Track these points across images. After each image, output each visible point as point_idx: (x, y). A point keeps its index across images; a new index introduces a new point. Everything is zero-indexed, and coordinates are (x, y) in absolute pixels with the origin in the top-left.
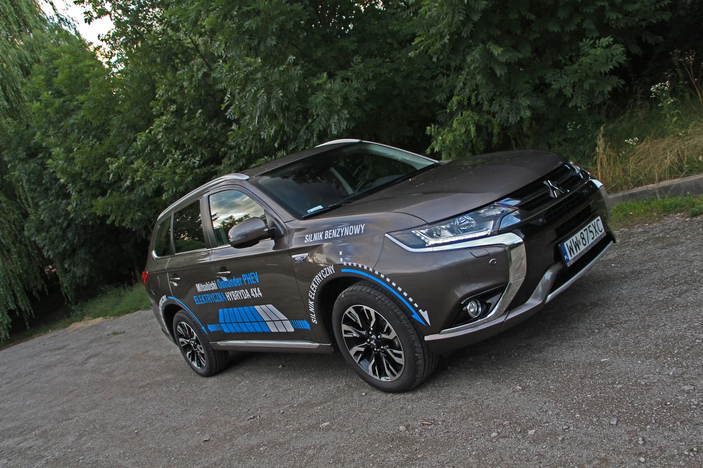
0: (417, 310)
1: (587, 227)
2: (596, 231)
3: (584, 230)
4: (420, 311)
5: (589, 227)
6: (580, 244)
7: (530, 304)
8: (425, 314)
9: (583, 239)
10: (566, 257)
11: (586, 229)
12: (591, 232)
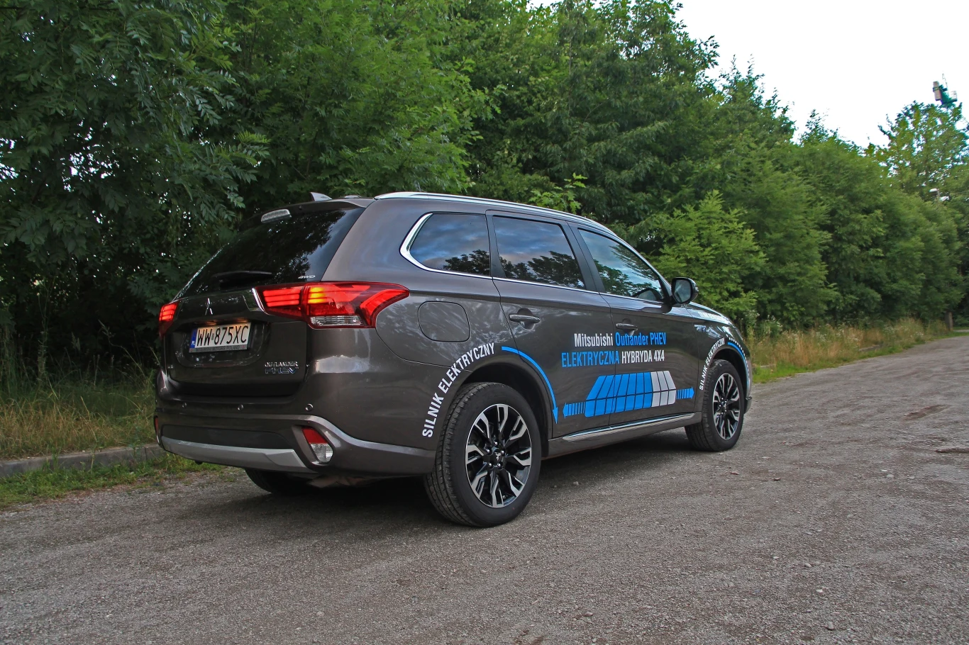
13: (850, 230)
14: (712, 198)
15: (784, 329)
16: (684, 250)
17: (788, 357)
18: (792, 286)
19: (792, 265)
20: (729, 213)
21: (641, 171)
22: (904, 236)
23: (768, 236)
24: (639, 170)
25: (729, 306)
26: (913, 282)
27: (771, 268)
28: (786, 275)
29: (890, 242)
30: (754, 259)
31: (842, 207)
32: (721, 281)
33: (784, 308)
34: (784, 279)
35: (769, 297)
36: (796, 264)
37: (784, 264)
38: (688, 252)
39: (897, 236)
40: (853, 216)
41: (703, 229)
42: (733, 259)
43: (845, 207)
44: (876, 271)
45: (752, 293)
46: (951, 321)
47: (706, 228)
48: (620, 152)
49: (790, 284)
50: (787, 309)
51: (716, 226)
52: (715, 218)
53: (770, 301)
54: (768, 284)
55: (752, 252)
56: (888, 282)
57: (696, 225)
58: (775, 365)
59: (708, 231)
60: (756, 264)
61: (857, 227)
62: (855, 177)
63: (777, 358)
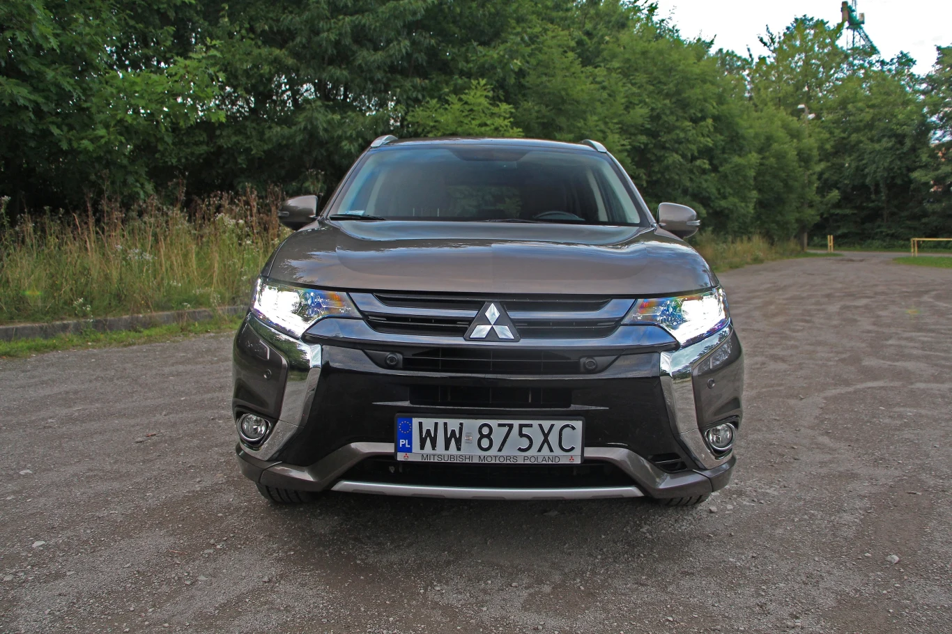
2: (546, 441)
5: (523, 426)
6: (467, 442)
9: (485, 437)
10: (403, 442)
11: (510, 426)
12: (523, 435)
13: (675, 137)
14: (479, 88)
21: (394, 53)
22: (740, 151)
24: (392, 52)
26: (744, 199)
29: (726, 156)
31: (668, 112)
39: (735, 151)
40: (678, 124)
43: (672, 113)
44: (705, 185)
46: (806, 241)
56: (717, 198)
61: (682, 135)
62: (688, 80)
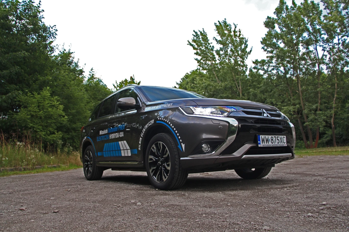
0: (181, 143)
1: (276, 136)
2: (281, 141)
3: (274, 137)
4: (182, 144)
5: (277, 137)
6: (270, 141)
7: (233, 155)
8: (183, 146)
9: (272, 140)
10: (259, 142)
11: (276, 137)
12: (278, 139)
14: (46, 90)
15: (73, 150)
16: (30, 111)
17: (74, 162)
18: (78, 133)
19: (78, 124)
20: (53, 98)
21: (13, 72)
23: (70, 111)
24: (12, 71)
25: (50, 138)
27: (70, 124)
28: (76, 128)
30: (63, 119)
32: (47, 126)
33: (74, 142)
34: (75, 130)
35: (68, 136)
36: (80, 123)
37: (75, 123)
38: (32, 111)
41: (40, 103)
42: (53, 117)
45: (60, 133)
47: (43, 103)
48: (3, 62)
49: (77, 132)
50: (75, 142)
51: (47, 102)
52: (46, 99)
53: (68, 139)
54: (68, 131)
55: (62, 115)
57: (37, 101)
58: (68, 165)
59: (43, 104)
60: (63, 121)
63: (69, 162)
